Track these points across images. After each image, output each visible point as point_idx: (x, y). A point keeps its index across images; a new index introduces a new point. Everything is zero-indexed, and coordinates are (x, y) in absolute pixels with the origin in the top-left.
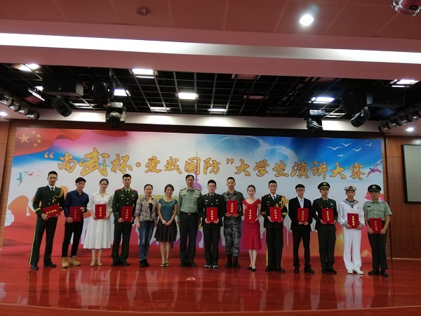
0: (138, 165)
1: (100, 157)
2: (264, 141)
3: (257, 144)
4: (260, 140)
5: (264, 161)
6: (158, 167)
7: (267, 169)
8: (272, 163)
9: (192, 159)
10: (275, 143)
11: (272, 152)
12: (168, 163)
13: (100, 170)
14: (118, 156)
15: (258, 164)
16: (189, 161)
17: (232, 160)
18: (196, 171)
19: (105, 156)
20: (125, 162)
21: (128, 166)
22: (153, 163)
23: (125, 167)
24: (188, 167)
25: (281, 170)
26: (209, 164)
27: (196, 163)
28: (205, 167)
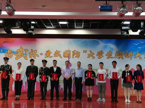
3: (98, 43)
4: (100, 41)
6: (51, 55)
7: (103, 55)
12: (55, 53)
13: (24, 57)
14: (32, 50)
15: (99, 53)
16: (65, 52)
17: (86, 51)
18: (69, 57)
19: (26, 50)
20: (35, 53)
21: (37, 55)
22: (48, 53)
23: (35, 55)
24: (65, 55)
25: (110, 55)
26: (75, 53)
27: (68, 53)
28: (73, 55)
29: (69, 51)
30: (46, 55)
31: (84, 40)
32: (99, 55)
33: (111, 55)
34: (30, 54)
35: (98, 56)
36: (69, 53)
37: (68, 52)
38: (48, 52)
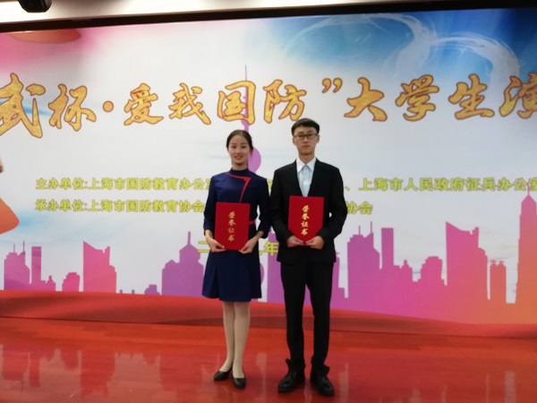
0: (108, 106)
1: (26, 94)
2: (425, 23)
3: (404, 34)
4: (414, 23)
5: (424, 78)
6: (155, 110)
7: (434, 98)
8: (446, 84)
9: (233, 87)
10: (454, 29)
11: (447, 52)
12: (177, 100)
13: (27, 123)
14: (64, 90)
15: (408, 89)
16: (227, 92)
17: (337, 82)
18: (247, 116)
19: (37, 90)
20: (79, 101)
21: (85, 112)
22: (141, 101)
23: (79, 115)
24: (224, 108)
25: (473, 99)
26: (277, 98)
27: (243, 94)
28: (268, 104)
29: (249, 86)
30: (129, 108)
32: (413, 100)
33: (479, 99)
34: (55, 106)
35: (406, 105)
36: (247, 97)
37: (242, 91)
38: (138, 97)
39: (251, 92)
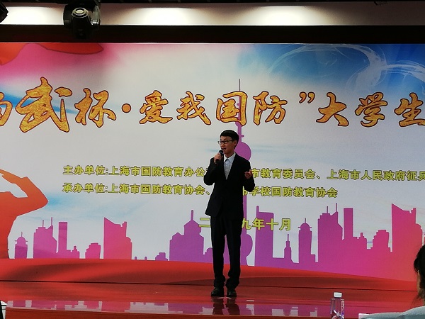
0: (127, 108)
2: (377, 52)
3: (362, 61)
5: (376, 95)
6: (165, 112)
7: (384, 110)
8: (393, 101)
9: (230, 96)
10: (400, 58)
11: (394, 76)
12: (183, 104)
13: (56, 120)
14: (88, 93)
15: (365, 103)
16: (225, 100)
17: (311, 95)
18: (240, 119)
19: (64, 92)
20: (101, 103)
21: (106, 111)
22: (154, 105)
23: (101, 114)
24: (222, 112)
25: (413, 112)
26: (265, 105)
27: (238, 102)
28: (257, 110)
29: (242, 95)
30: (143, 110)
31: (304, 48)
32: (368, 111)
33: (417, 111)
34: (80, 106)
35: (363, 115)
36: (240, 104)
37: (237, 98)
38: (152, 101)
39: (244, 100)
